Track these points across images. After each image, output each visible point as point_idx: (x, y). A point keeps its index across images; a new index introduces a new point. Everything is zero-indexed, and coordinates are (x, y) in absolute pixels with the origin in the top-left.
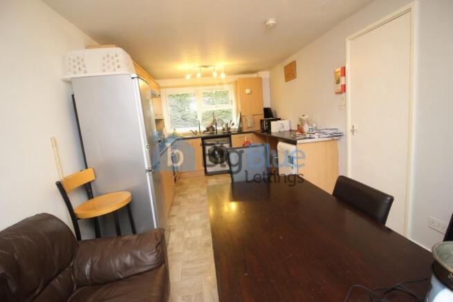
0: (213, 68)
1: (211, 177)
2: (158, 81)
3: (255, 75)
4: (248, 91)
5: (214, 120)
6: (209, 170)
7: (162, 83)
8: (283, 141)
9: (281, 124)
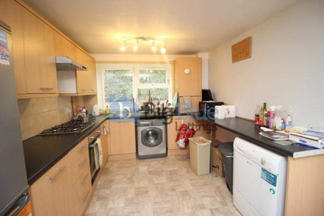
0: (152, 41)
1: (142, 161)
2: (94, 56)
3: (194, 56)
4: (187, 71)
5: (150, 99)
6: (141, 153)
7: (97, 57)
8: (240, 137)
9: (227, 110)
